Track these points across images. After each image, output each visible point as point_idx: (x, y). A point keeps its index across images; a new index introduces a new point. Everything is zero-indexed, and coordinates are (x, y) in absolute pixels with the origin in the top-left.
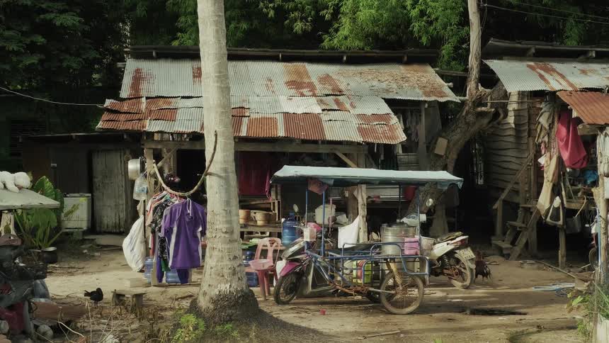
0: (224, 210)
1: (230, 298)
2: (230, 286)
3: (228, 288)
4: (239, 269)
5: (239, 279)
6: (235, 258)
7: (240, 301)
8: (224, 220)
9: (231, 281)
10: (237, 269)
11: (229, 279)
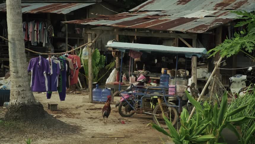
0: (13, 60)
1: (16, 107)
2: (16, 101)
3: (15, 102)
4: (22, 92)
5: (22, 97)
6: (20, 86)
7: (20, 109)
8: (13, 66)
9: (17, 98)
10: (21, 92)
11: (16, 97)
